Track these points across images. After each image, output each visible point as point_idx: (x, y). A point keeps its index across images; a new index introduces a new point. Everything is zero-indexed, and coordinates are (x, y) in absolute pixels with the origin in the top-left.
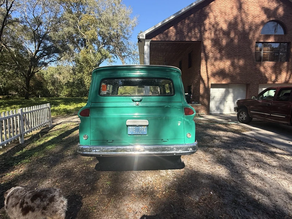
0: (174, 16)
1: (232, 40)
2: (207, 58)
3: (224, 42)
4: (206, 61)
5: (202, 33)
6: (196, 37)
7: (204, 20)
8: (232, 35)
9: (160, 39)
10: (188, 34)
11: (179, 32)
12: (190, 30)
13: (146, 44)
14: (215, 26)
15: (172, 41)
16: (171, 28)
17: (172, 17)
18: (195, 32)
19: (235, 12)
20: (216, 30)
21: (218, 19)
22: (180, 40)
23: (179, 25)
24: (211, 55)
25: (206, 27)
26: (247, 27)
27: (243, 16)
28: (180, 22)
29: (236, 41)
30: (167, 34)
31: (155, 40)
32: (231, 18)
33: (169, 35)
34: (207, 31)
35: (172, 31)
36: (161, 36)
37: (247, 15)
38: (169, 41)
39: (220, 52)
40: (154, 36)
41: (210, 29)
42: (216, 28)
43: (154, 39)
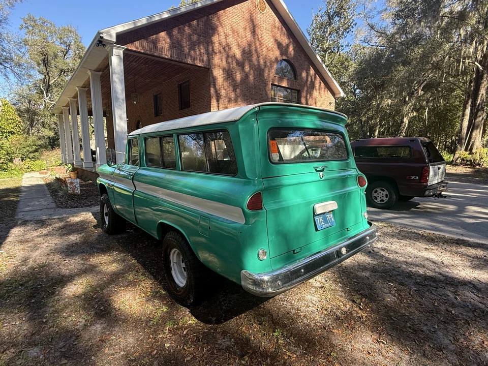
0: (170, 15)
1: (247, 76)
2: (218, 96)
3: (238, 77)
4: (218, 101)
5: (210, 54)
6: (201, 61)
7: (212, 36)
8: (247, 68)
9: (143, 50)
10: (189, 51)
11: (175, 45)
12: (193, 46)
13: (114, 53)
14: (227, 49)
15: (165, 59)
16: (163, 34)
17: (166, 16)
18: (200, 51)
19: (249, 35)
20: (228, 57)
21: (230, 40)
22: (178, 60)
23: (175, 32)
24: (223, 92)
25: (215, 48)
26: (262, 62)
27: (258, 44)
28: (177, 28)
29: (251, 77)
30: (155, 43)
31: (133, 49)
32: (244, 43)
33: (159, 45)
34: (216, 53)
35: (164, 40)
36: (145, 43)
37: (261, 44)
38: (160, 57)
39: (234, 90)
40: (132, 42)
41: (220, 52)
42: (228, 53)
43: (131, 47)
